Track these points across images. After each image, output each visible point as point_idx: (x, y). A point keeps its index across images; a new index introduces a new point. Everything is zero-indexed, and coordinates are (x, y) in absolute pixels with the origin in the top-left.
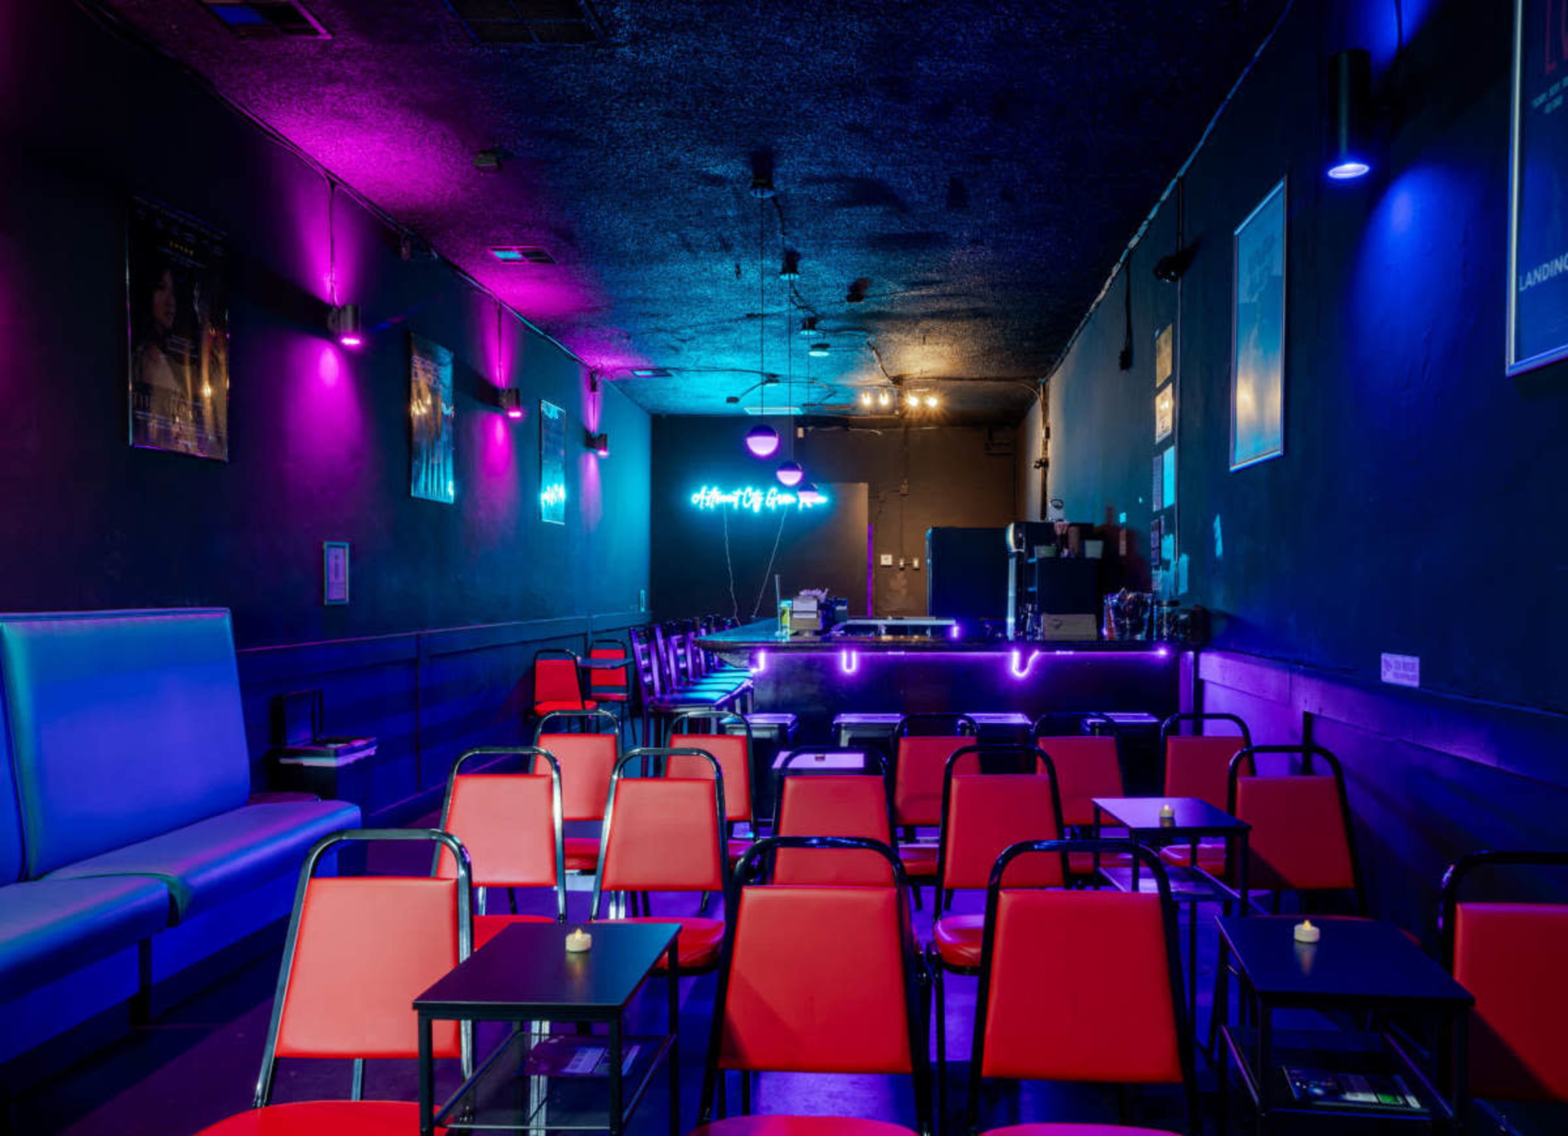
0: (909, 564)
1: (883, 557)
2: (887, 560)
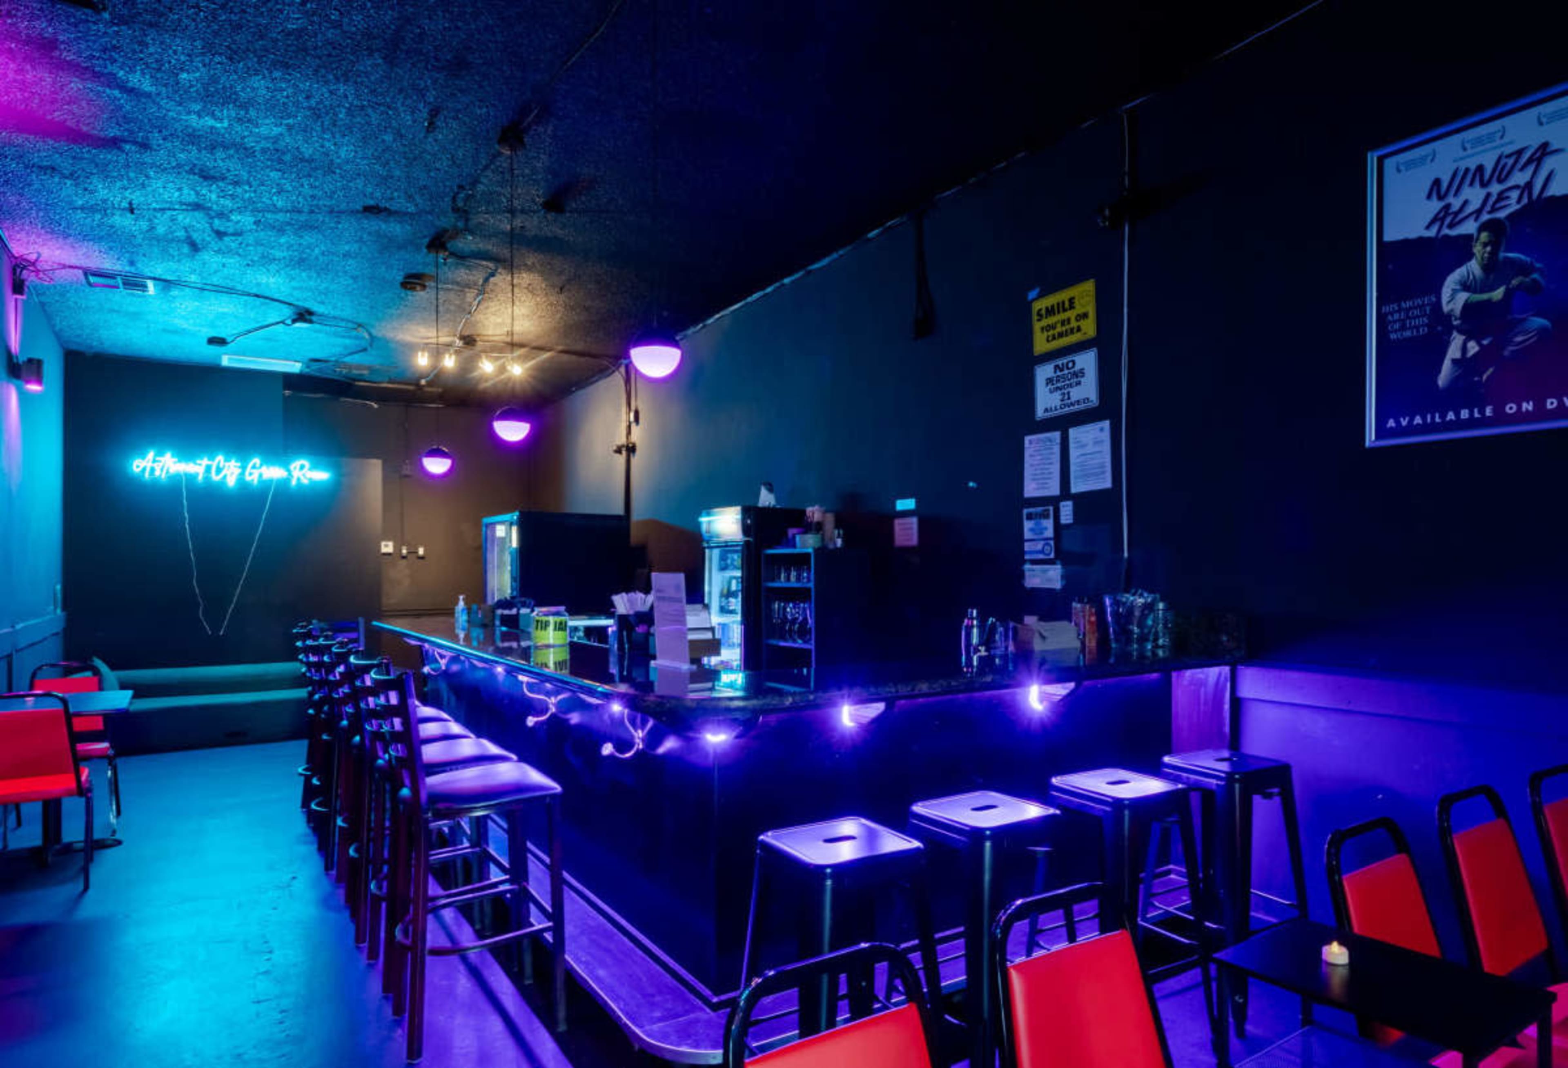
0: (413, 552)
1: (383, 544)
2: (387, 547)
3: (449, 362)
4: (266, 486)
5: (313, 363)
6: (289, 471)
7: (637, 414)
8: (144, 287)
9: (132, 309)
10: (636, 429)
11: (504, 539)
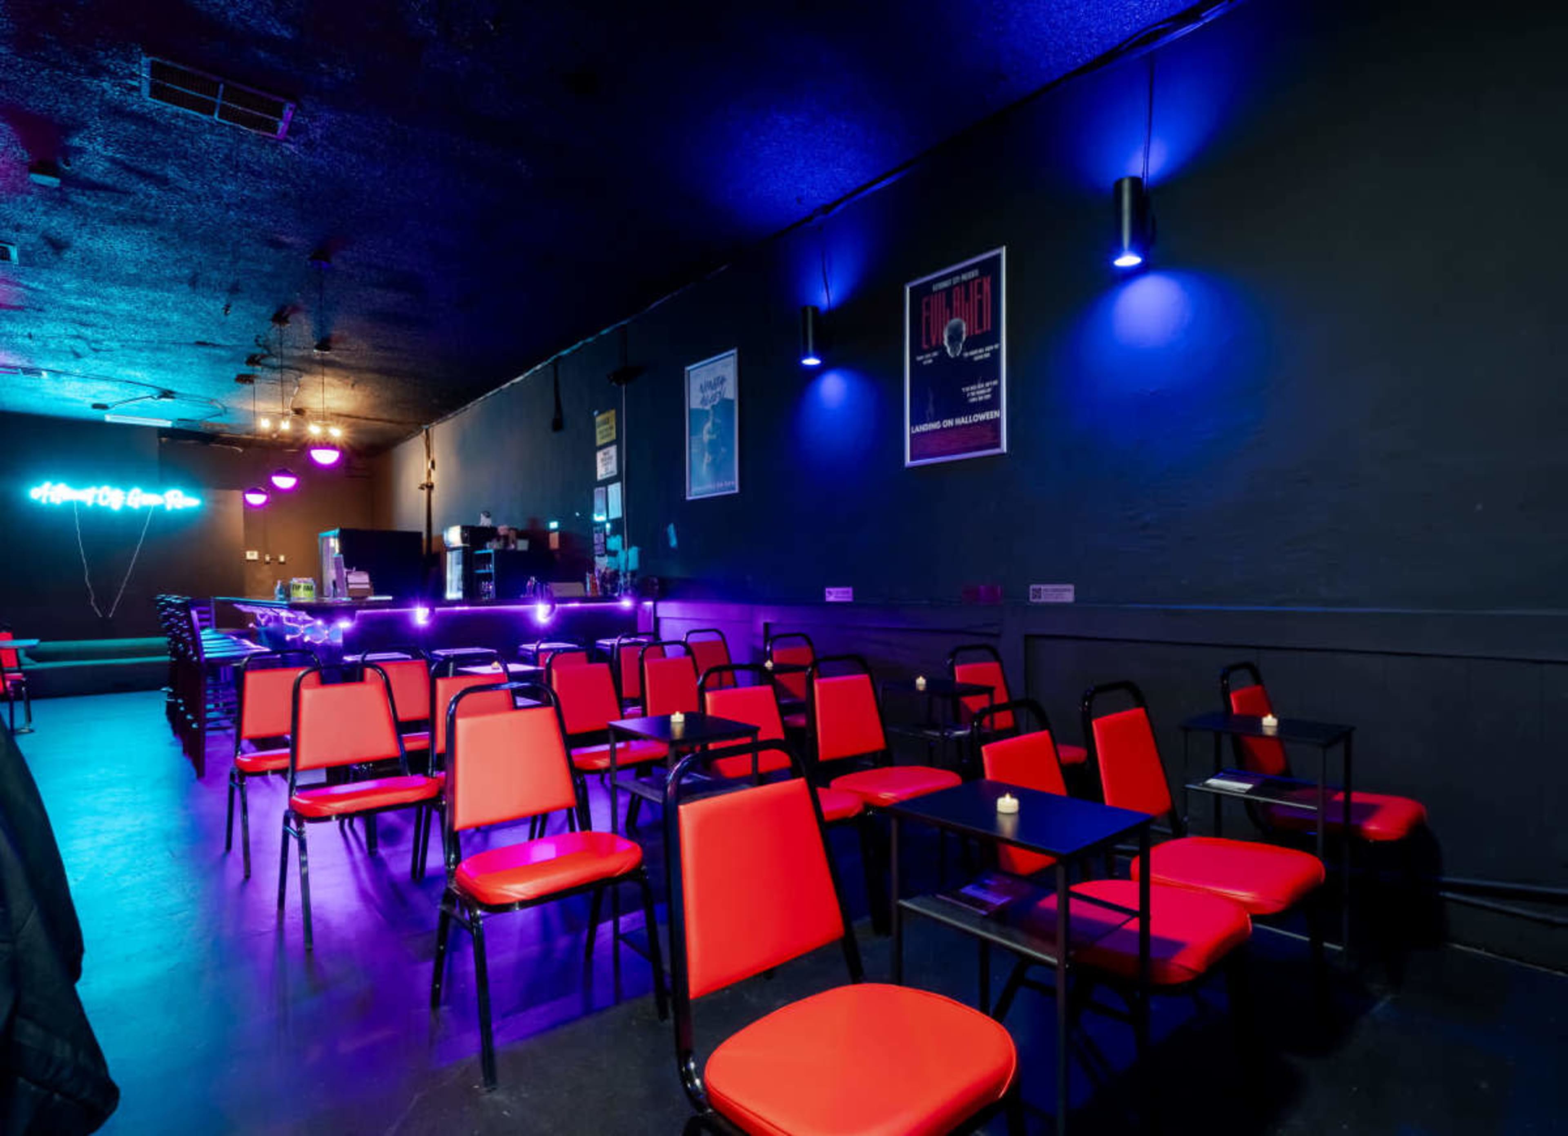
0: (275, 559)
1: (248, 553)
2: (252, 556)
3: (286, 426)
4: (145, 509)
5: (179, 422)
6: (165, 498)
7: (433, 464)
8: (40, 374)
9: (29, 385)
10: (433, 473)
11: (334, 549)
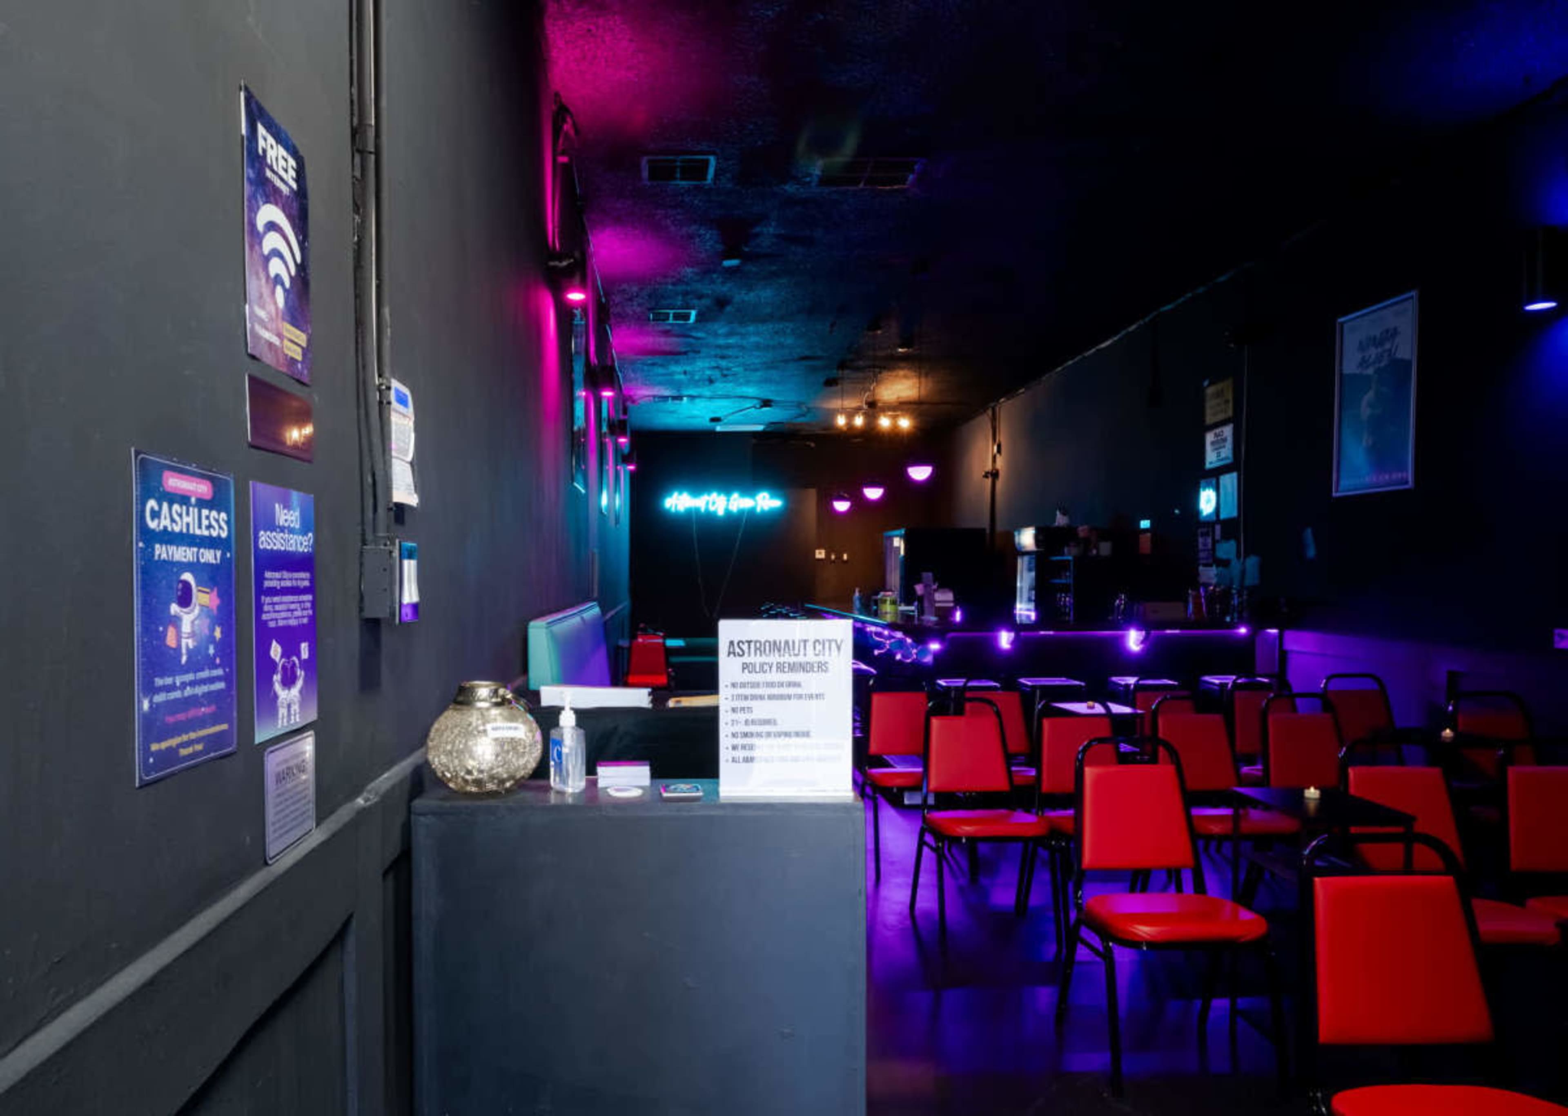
0: (839, 557)
1: (817, 551)
2: (820, 554)
3: (859, 421)
4: (741, 512)
5: (772, 425)
6: (756, 501)
7: (999, 447)
8: (682, 399)
9: (672, 409)
10: (999, 459)
11: (898, 548)
